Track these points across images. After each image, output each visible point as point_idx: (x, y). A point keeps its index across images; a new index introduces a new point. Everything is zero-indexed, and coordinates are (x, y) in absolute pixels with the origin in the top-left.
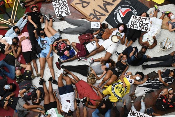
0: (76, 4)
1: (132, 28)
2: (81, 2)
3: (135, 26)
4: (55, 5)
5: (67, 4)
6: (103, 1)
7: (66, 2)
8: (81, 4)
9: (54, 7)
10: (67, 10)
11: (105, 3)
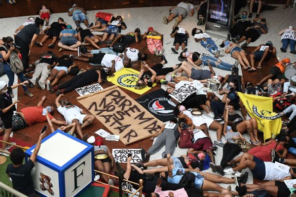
0: (128, 142)
1: (183, 100)
2: (128, 137)
3: (184, 97)
4: (121, 161)
5: (125, 149)
6: (135, 118)
7: (121, 149)
8: (131, 137)
9: (123, 162)
10: (134, 151)
11: (138, 118)
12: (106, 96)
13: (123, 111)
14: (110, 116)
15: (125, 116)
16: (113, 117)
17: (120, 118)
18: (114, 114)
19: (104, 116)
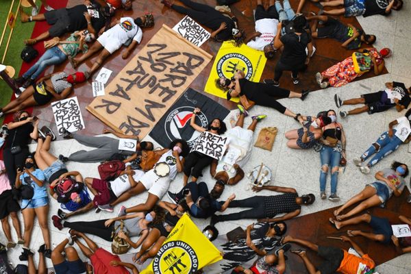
0: (95, 107)
2: (105, 104)
4: (57, 111)
5: (79, 109)
6: (146, 101)
7: (78, 105)
8: (105, 108)
9: (55, 115)
10: (79, 120)
11: (148, 104)
12: (184, 54)
13: (157, 82)
14: (142, 72)
15: (148, 89)
16: (142, 76)
17: (142, 84)
18: (148, 75)
19: (140, 65)
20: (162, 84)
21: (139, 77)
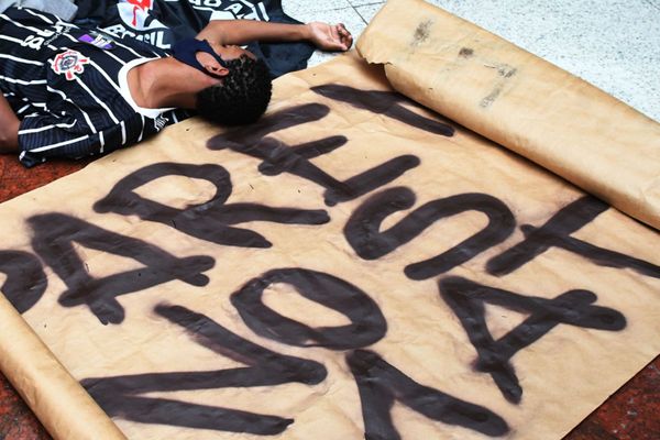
13: (343, 212)
14: (464, 300)
15: (425, 185)
16: (473, 270)
17: (476, 221)
18: (415, 271)
19: (495, 360)
20: (307, 194)
21: (500, 266)
